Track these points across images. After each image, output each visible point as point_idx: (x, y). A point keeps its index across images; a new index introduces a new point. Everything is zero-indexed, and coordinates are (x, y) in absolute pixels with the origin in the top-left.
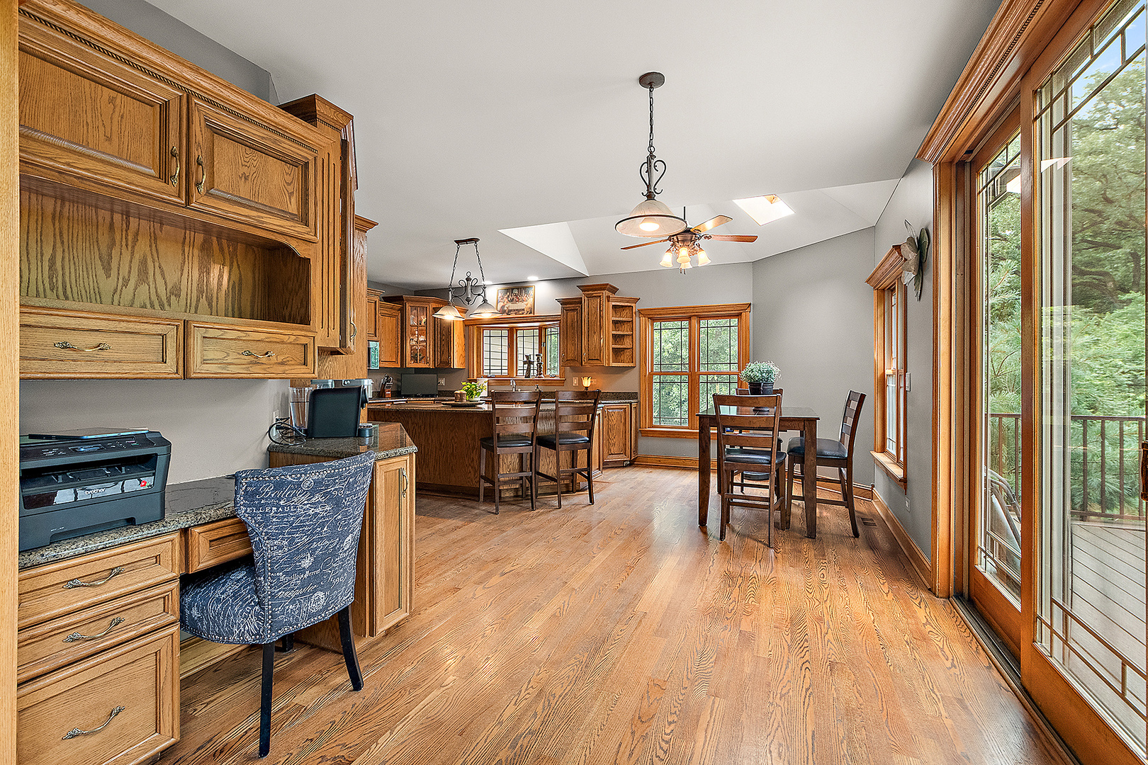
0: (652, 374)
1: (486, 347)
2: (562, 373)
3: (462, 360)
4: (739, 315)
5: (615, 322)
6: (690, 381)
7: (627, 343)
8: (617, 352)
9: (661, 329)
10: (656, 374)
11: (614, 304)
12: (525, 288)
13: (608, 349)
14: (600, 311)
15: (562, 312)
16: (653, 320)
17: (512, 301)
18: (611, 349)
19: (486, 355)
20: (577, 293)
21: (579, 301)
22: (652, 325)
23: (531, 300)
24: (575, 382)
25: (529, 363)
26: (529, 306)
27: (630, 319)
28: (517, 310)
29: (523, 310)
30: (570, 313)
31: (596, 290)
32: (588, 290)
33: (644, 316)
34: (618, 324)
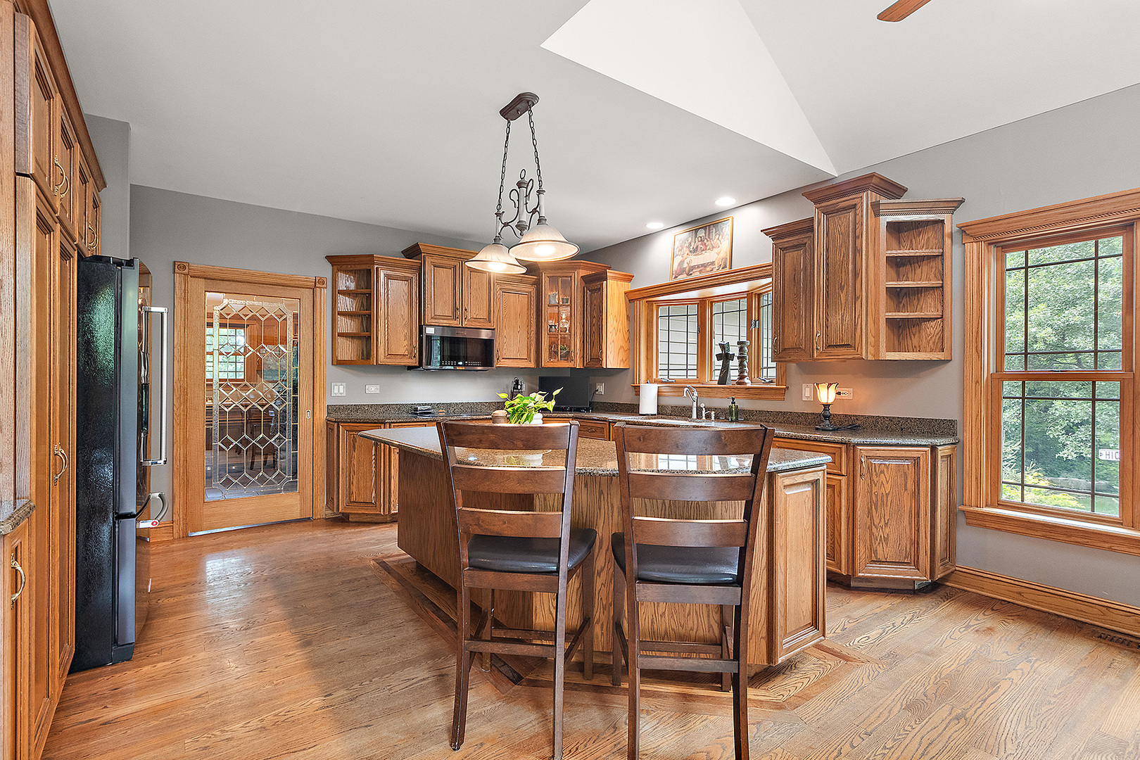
0: (1000, 376)
1: (663, 336)
2: (782, 375)
3: (622, 355)
5: (897, 263)
7: (928, 308)
8: (901, 330)
9: (1026, 268)
10: (1013, 377)
11: (889, 219)
12: (716, 224)
13: (876, 322)
14: (855, 237)
15: (775, 254)
16: (1004, 247)
17: (695, 251)
18: (884, 321)
19: (663, 347)
21: (805, 227)
22: (1001, 260)
23: (725, 245)
24: (807, 392)
25: (725, 357)
26: (722, 255)
27: (936, 252)
28: (702, 265)
29: (713, 263)
30: (790, 256)
31: (843, 196)
32: (828, 198)
33: (976, 238)
34: (904, 265)
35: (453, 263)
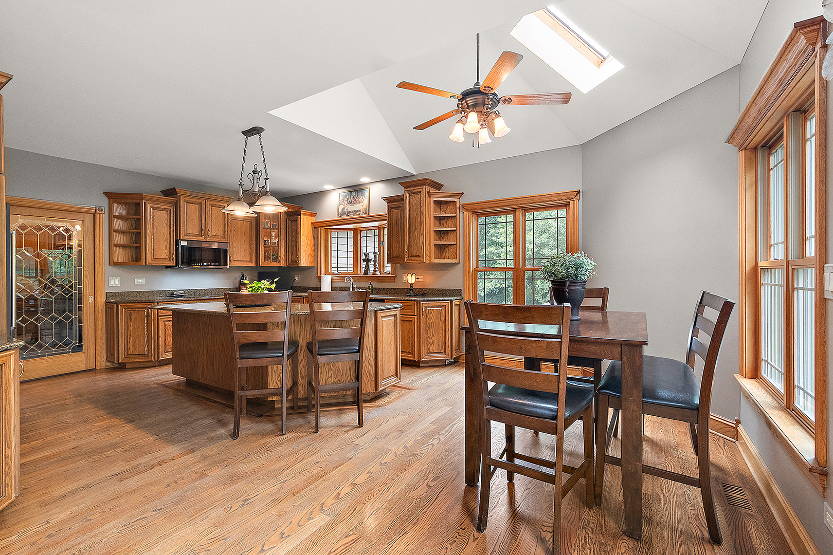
0: (477, 270)
1: (334, 247)
2: (393, 270)
3: (311, 259)
4: (566, 205)
5: (439, 219)
6: (515, 277)
7: (450, 239)
8: (441, 249)
9: (485, 224)
10: (481, 270)
11: (435, 199)
12: (361, 190)
13: (430, 246)
14: (421, 207)
15: (388, 210)
16: (479, 215)
17: (351, 203)
18: (432, 245)
19: (334, 254)
20: (401, 191)
21: (400, 199)
22: (477, 220)
23: (366, 201)
24: (403, 278)
25: (367, 260)
26: (364, 207)
27: (454, 215)
28: (355, 211)
29: (360, 211)
30: (394, 211)
31: (416, 186)
32: (410, 187)
33: (468, 210)
34: (442, 219)
35: (200, 201)
